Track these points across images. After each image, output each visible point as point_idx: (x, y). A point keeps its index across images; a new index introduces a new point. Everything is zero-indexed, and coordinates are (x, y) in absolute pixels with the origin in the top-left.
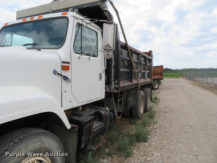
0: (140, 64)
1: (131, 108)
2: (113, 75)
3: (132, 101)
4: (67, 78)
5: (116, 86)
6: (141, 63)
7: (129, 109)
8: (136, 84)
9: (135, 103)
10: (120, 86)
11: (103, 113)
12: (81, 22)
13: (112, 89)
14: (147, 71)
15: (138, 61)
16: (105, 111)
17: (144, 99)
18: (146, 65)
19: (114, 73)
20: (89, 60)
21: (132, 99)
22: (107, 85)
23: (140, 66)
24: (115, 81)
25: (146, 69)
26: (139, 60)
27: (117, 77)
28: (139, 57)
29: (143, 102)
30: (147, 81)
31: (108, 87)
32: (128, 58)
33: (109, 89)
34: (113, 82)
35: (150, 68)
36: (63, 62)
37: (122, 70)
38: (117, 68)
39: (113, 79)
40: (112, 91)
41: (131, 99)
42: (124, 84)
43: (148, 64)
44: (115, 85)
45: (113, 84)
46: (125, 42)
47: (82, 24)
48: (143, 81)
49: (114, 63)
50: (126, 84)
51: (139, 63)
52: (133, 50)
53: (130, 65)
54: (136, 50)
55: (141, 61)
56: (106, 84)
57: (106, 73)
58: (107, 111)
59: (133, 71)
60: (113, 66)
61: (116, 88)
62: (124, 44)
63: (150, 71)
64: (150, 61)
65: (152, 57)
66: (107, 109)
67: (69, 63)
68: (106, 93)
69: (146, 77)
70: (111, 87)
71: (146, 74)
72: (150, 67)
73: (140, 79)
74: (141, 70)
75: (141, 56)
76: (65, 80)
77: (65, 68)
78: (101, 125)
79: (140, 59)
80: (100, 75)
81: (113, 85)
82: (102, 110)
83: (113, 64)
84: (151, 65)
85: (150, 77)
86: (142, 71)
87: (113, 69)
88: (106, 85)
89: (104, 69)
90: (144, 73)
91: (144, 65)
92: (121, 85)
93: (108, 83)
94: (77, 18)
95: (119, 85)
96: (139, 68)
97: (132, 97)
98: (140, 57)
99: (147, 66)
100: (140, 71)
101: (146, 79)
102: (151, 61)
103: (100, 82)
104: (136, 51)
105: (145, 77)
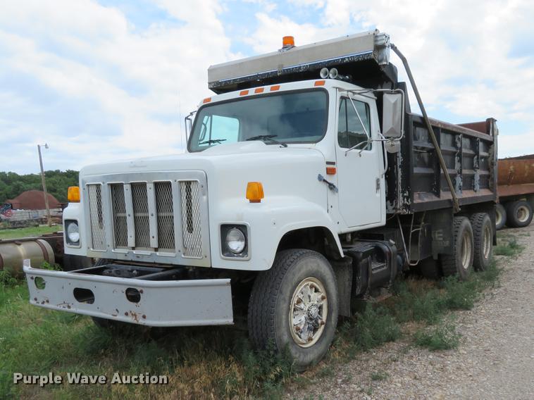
0: (460, 155)
1: (439, 256)
2: (400, 181)
3: (441, 239)
4: (334, 186)
5: (406, 202)
6: (461, 152)
8: (449, 200)
9: (447, 243)
10: (415, 202)
11: (385, 248)
12: (345, 94)
13: (398, 207)
14: (479, 173)
15: (453, 149)
16: (389, 246)
17: (471, 238)
18: (476, 157)
19: (402, 177)
20: (360, 156)
21: (441, 235)
22: (389, 202)
23: (460, 161)
24: (403, 192)
25: (476, 168)
26: (456, 147)
27: (407, 185)
28: (457, 140)
29: (469, 244)
30: (480, 195)
31: (392, 205)
32: (429, 146)
33: (393, 209)
34: (401, 195)
35: (489, 163)
36: (328, 163)
37: (417, 170)
38: (407, 167)
39: (400, 188)
40: (398, 212)
41: (438, 236)
42: (423, 198)
43: (482, 153)
44: (404, 200)
45: (401, 198)
46: (420, 114)
47: (346, 96)
48: (467, 194)
49: (401, 157)
50: (426, 200)
51: (455, 153)
52: (440, 126)
53: (433, 159)
54: (449, 125)
55: (461, 149)
56: (387, 199)
57: (386, 178)
58: (391, 245)
59: (442, 172)
60: (399, 164)
61: (406, 206)
62: (421, 118)
63: (488, 170)
64: (490, 145)
65: (493, 135)
66: (391, 241)
67: (333, 163)
68: (388, 216)
69: (477, 187)
70: (396, 204)
71: (477, 178)
72: (490, 160)
73: (460, 189)
74: (461, 170)
75: (460, 136)
76: (331, 189)
77: (331, 172)
79: (459, 145)
80: (378, 180)
81: (401, 201)
82: (384, 244)
83: (400, 160)
84: (494, 154)
85: (490, 186)
86: (465, 172)
87: (400, 170)
88: (386, 201)
89: (383, 171)
90: (472, 177)
91: (471, 157)
92: (417, 201)
93: (391, 197)
94: (340, 90)
95: (412, 201)
96: (457, 166)
97: (441, 231)
98: (459, 138)
99: (478, 158)
100: (460, 172)
101: (476, 191)
102: (492, 146)
103: (378, 195)
104: (448, 128)
105: (474, 186)
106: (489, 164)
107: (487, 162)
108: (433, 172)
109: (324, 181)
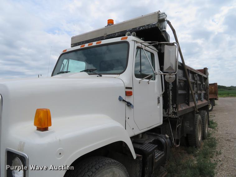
0: (196, 84)
1: (187, 135)
2: (171, 98)
3: (188, 126)
4: (131, 104)
5: (174, 111)
6: (197, 82)
7: (185, 136)
8: (193, 107)
9: (192, 129)
10: (179, 110)
11: (163, 140)
12: (140, 45)
13: (170, 113)
14: (203, 92)
15: (193, 81)
16: (165, 139)
18: (202, 85)
19: (172, 96)
20: (149, 83)
21: (188, 124)
22: (164, 110)
23: (197, 87)
24: (173, 105)
25: (202, 90)
26: (195, 80)
27: (174, 101)
28: (195, 77)
29: (200, 127)
30: (204, 103)
31: (166, 112)
32: (184, 79)
33: (167, 114)
34: (172, 106)
36: (126, 88)
37: (180, 92)
38: (175, 90)
39: (171, 103)
40: (170, 116)
41: (187, 124)
42: (182, 108)
43: (204, 83)
44: (173, 109)
45: (172, 108)
46: (181, 62)
48: (199, 103)
49: (171, 85)
50: (184, 108)
51: (194, 83)
52: (189, 69)
53: (186, 86)
54: (193, 69)
55: (197, 81)
56: (163, 108)
57: (163, 97)
58: (166, 138)
60: (170, 88)
61: (174, 113)
62: (181, 63)
63: (205, 90)
65: (207, 75)
66: (167, 136)
67: (131, 88)
68: (164, 118)
69: (203, 99)
70: (169, 112)
71: (203, 95)
72: (206, 86)
73: (197, 101)
75: (197, 75)
76: (128, 106)
78: (162, 154)
79: (196, 79)
80: (159, 98)
81: (171, 110)
82: (162, 137)
83: (171, 86)
84: (207, 82)
85: (206, 98)
86: (199, 92)
87: (171, 92)
89: (161, 93)
90: (200, 94)
91: (200, 85)
93: (166, 107)
94: (137, 42)
95: (178, 110)
96: (195, 89)
97: (188, 122)
98: (196, 76)
99: (203, 86)
100: (197, 92)
101: (202, 101)
102: (206, 80)
103: (159, 107)
104: (192, 70)
105: (201, 99)
106: (206, 88)
107: (205, 87)
108: (186, 93)
109: (124, 100)
